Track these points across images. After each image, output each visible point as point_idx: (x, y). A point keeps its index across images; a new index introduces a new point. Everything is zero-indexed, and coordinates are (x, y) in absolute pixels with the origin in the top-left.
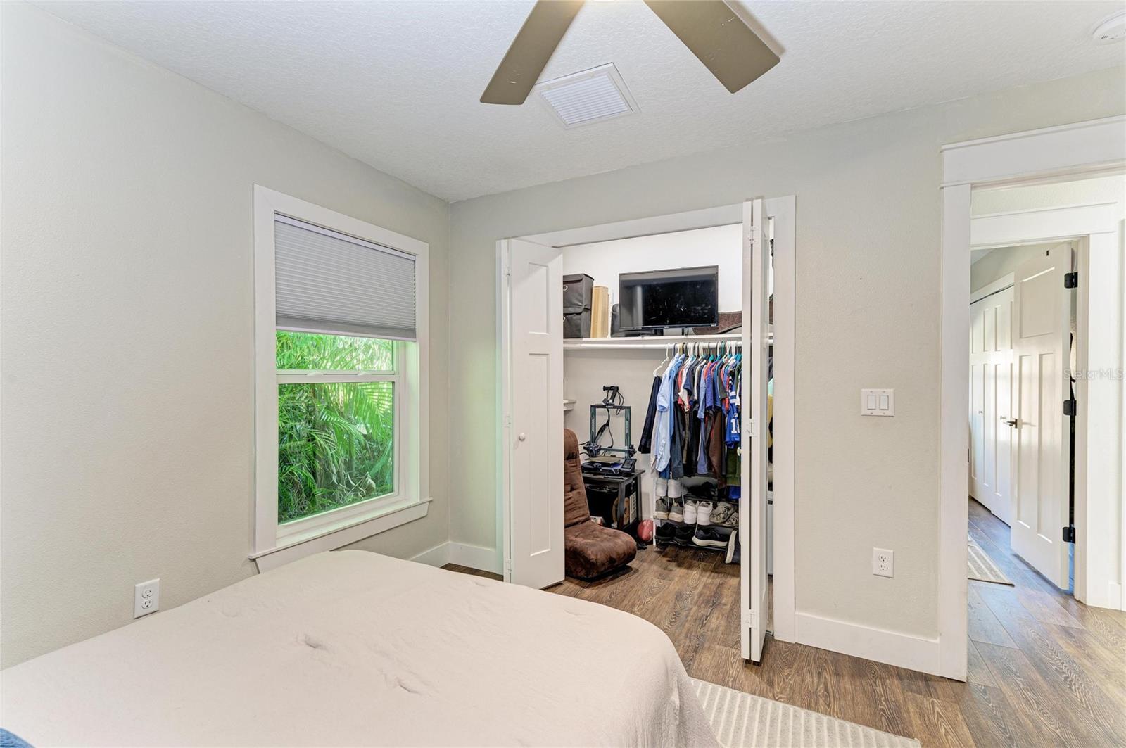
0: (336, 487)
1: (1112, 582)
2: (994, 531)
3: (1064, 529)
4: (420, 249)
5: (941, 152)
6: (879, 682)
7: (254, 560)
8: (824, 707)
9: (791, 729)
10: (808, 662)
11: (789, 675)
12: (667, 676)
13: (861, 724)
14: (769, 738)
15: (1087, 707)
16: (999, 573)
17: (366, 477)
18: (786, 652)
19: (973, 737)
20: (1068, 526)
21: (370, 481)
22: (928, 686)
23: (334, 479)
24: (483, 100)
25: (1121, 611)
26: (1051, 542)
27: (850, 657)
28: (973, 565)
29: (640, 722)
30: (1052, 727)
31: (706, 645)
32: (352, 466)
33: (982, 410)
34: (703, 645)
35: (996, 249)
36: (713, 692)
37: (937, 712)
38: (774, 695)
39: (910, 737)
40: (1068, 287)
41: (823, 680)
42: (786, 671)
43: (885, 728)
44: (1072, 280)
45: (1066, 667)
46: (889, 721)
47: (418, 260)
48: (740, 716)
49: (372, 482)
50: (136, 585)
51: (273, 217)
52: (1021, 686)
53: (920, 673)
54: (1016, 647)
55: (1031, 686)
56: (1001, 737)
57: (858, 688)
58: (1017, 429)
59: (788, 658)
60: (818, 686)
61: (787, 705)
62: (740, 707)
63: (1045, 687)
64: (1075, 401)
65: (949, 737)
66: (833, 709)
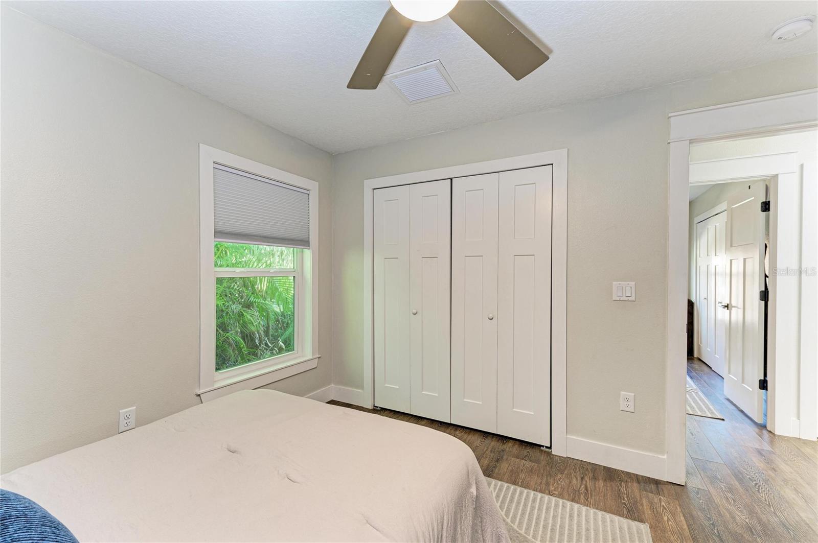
0: (258, 348)
1: (794, 418)
2: (713, 382)
3: (760, 381)
4: (313, 186)
5: (669, 118)
6: (623, 484)
7: (199, 395)
8: (584, 501)
9: (560, 514)
10: (575, 470)
11: (561, 478)
12: (468, 476)
13: (609, 513)
14: (544, 520)
15: (769, 504)
16: (714, 411)
17: (279, 341)
18: (560, 463)
19: (687, 523)
20: (763, 379)
21: (281, 343)
22: (657, 487)
23: (257, 342)
24: (349, 86)
25: (799, 438)
26: (751, 390)
27: (604, 467)
28: (696, 405)
29: (446, 505)
30: (743, 517)
31: (505, 457)
32: (269, 333)
33: (706, 297)
34: (502, 457)
35: (716, 184)
36: (508, 488)
37: (663, 506)
38: (549, 492)
39: (642, 522)
40: (763, 211)
41: (584, 483)
42: (559, 476)
43: (625, 515)
44: (766, 207)
45: (756, 476)
46: (629, 511)
47: (311, 193)
48: (525, 505)
49: (282, 344)
50: (120, 411)
51: (212, 165)
52: (724, 489)
53: (652, 479)
54: (722, 462)
55: (731, 490)
56: (706, 523)
57: (608, 488)
58: (728, 311)
59: (561, 467)
60: (581, 486)
61: (558, 499)
62: (525, 499)
63: (741, 490)
64: (768, 291)
65: (670, 523)
66: (590, 502)
